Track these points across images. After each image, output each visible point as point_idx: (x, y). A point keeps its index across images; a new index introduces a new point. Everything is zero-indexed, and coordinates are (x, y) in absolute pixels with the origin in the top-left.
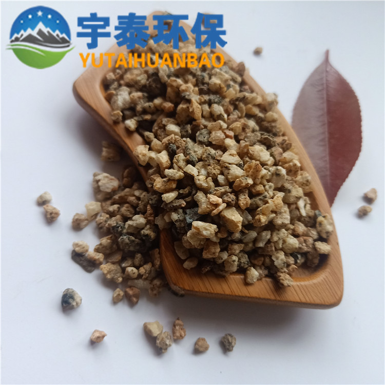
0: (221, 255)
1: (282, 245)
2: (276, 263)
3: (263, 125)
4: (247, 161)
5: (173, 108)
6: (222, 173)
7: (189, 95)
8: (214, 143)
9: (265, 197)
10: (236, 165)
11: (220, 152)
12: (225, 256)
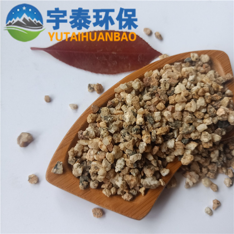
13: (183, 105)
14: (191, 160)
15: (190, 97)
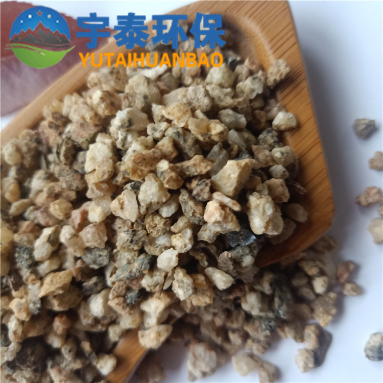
0: (279, 175)
1: (227, 88)
2: (260, 91)
3: (30, 165)
4: (124, 178)
5: (61, 317)
6: (157, 212)
7: (34, 303)
8: (106, 239)
9: (178, 133)
10: (137, 194)
11: (118, 224)
12: (278, 169)
13: (105, 205)
14: (158, 340)
15: (119, 179)
